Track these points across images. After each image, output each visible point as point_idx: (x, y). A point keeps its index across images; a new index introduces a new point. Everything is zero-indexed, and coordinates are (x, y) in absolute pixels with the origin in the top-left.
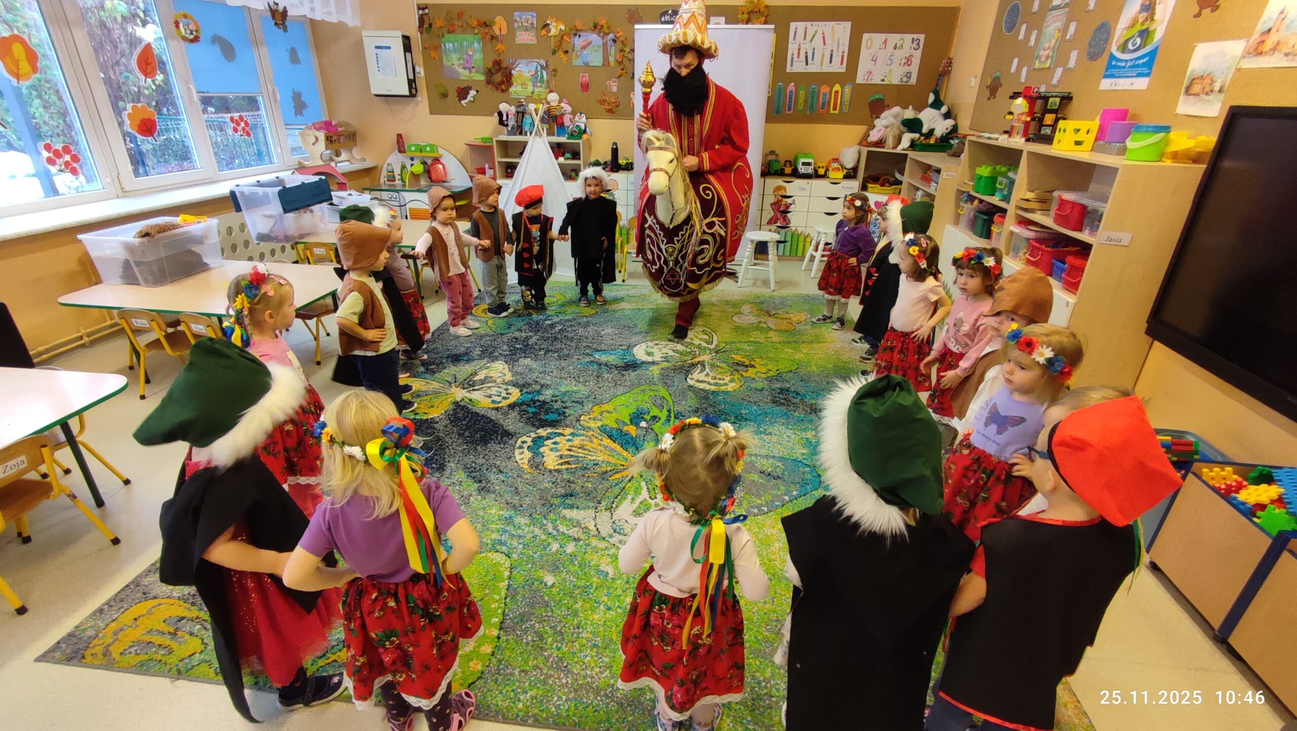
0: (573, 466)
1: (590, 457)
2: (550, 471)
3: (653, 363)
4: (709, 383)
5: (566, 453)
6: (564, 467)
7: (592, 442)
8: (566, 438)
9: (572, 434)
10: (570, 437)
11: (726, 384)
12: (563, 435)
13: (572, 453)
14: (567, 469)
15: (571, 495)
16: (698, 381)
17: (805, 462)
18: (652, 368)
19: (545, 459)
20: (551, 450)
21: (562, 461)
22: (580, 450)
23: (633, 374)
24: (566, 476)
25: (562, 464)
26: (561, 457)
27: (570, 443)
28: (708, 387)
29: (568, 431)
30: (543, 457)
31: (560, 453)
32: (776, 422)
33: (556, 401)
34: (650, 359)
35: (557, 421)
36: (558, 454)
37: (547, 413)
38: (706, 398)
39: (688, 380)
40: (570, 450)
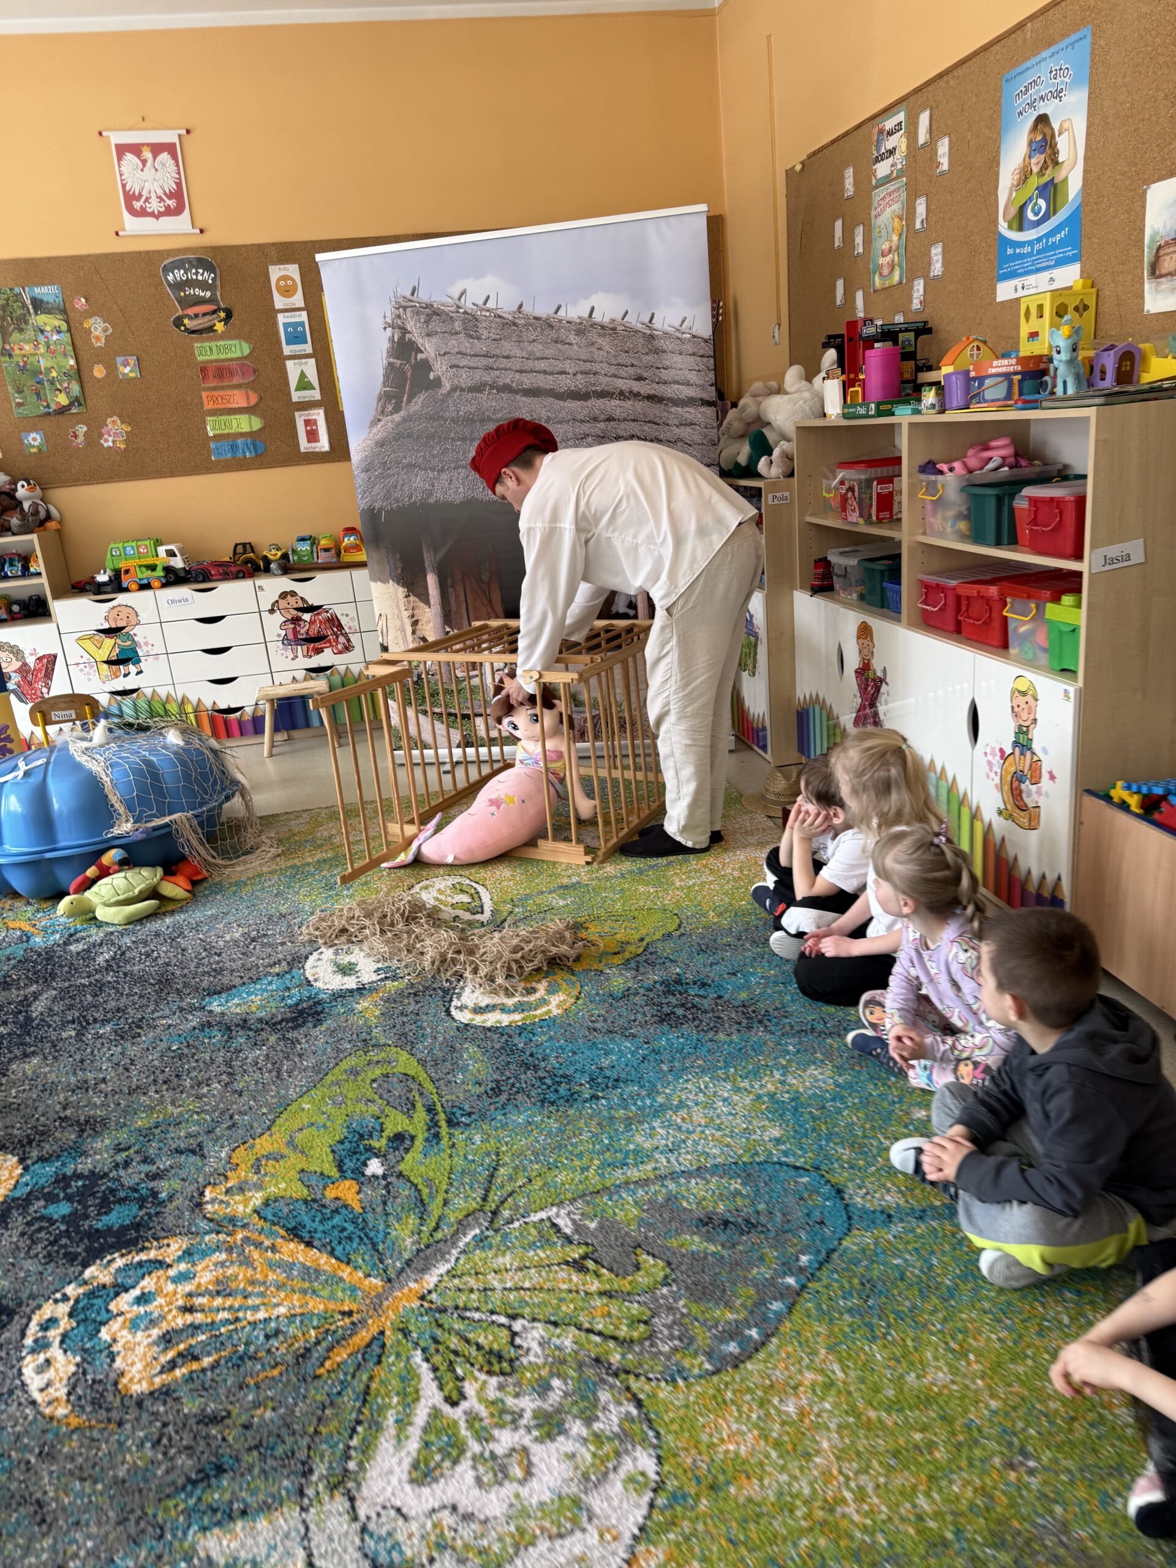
0: (207, 1361)
1: (249, 1316)
2: (140, 1404)
3: (361, 990)
4: (504, 1009)
5: (182, 1321)
6: (178, 1373)
7: (247, 1262)
8: (171, 1272)
9: (188, 1254)
10: (183, 1267)
11: (543, 1002)
12: (160, 1264)
13: (199, 1317)
14: (190, 1378)
15: (220, 1470)
16: (478, 1010)
17: (790, 1160)
18: (364, 1004)
19: (119, 1363)
20: (134, 1325)
21: (171, 1354)
22: (218, 1301)
23: (316, 1032)
24: (190, 1406)
25: (172, 1365)
26: (167, 1339)
27: (188, 1287)
28: (505, 1019)
29: (175, 1247)
30: (112, 1357)
31: (165, 1327)
32: (684, 1069)
33: (127, 1164)
34: (351, 983)
35: (137, 1226)
36: (155, 1332)
37: (105, 1206)
38: (509, 1049)
39: (454, 1012)
40: (189, 1309)
